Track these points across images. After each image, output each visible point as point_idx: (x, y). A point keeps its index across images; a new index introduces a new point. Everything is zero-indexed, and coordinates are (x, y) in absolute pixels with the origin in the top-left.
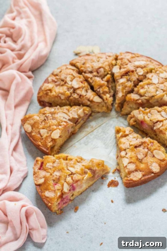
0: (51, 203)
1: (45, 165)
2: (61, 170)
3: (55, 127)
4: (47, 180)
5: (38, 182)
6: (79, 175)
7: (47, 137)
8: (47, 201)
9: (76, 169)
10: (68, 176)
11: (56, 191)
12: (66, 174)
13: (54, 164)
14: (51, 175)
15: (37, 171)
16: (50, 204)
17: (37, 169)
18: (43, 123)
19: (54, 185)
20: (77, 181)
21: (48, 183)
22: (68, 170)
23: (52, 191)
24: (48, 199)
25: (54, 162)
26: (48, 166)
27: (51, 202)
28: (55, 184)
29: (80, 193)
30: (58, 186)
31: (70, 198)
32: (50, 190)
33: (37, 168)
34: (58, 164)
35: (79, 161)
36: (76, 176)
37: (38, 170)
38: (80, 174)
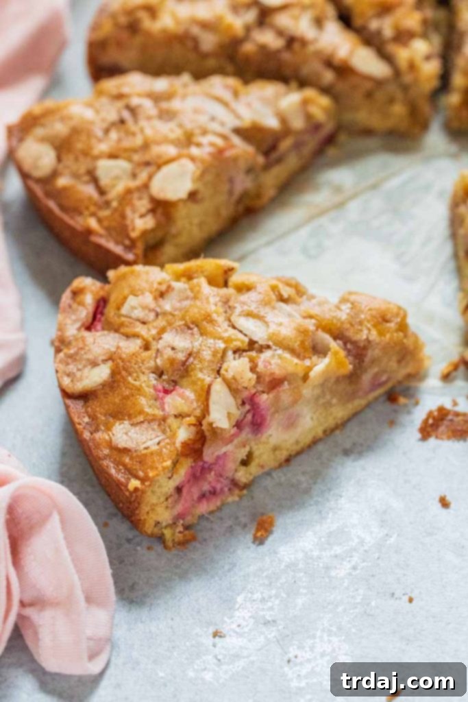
0: (143, 480)
1: (118, 308)
2: (197, 325)
3: (172, 151)
4: (125, 369)
5: (81, 379)
6: (287, 355)
7: (129, 192)
8: (118, 471)
9: (273, 328)
10: (230, 353)
11: (172, 421)
12: (221, 345)
13: (161, 301)
14: (147, 347)
15: (74, 336)
16: (134, 483)
17: (78, 325)
18: (114, 135)
19: (161, 394)
20: (275, 383)
21: (129, 383)
22: (234, 327)
23: (151, 420)
24: (127, 460)
25: (162, 295)
26: (133, 308)
27: (141, 474)
28: (166, 392)
29: (284, 455)
30: (182, 396)
31: (236, 471)
32: (141, 418)
33: (75, 321)
34: (187, 303)
35: (285, 295)
36: (273, 356)
37: (79, 329)
38: (293, 351)
